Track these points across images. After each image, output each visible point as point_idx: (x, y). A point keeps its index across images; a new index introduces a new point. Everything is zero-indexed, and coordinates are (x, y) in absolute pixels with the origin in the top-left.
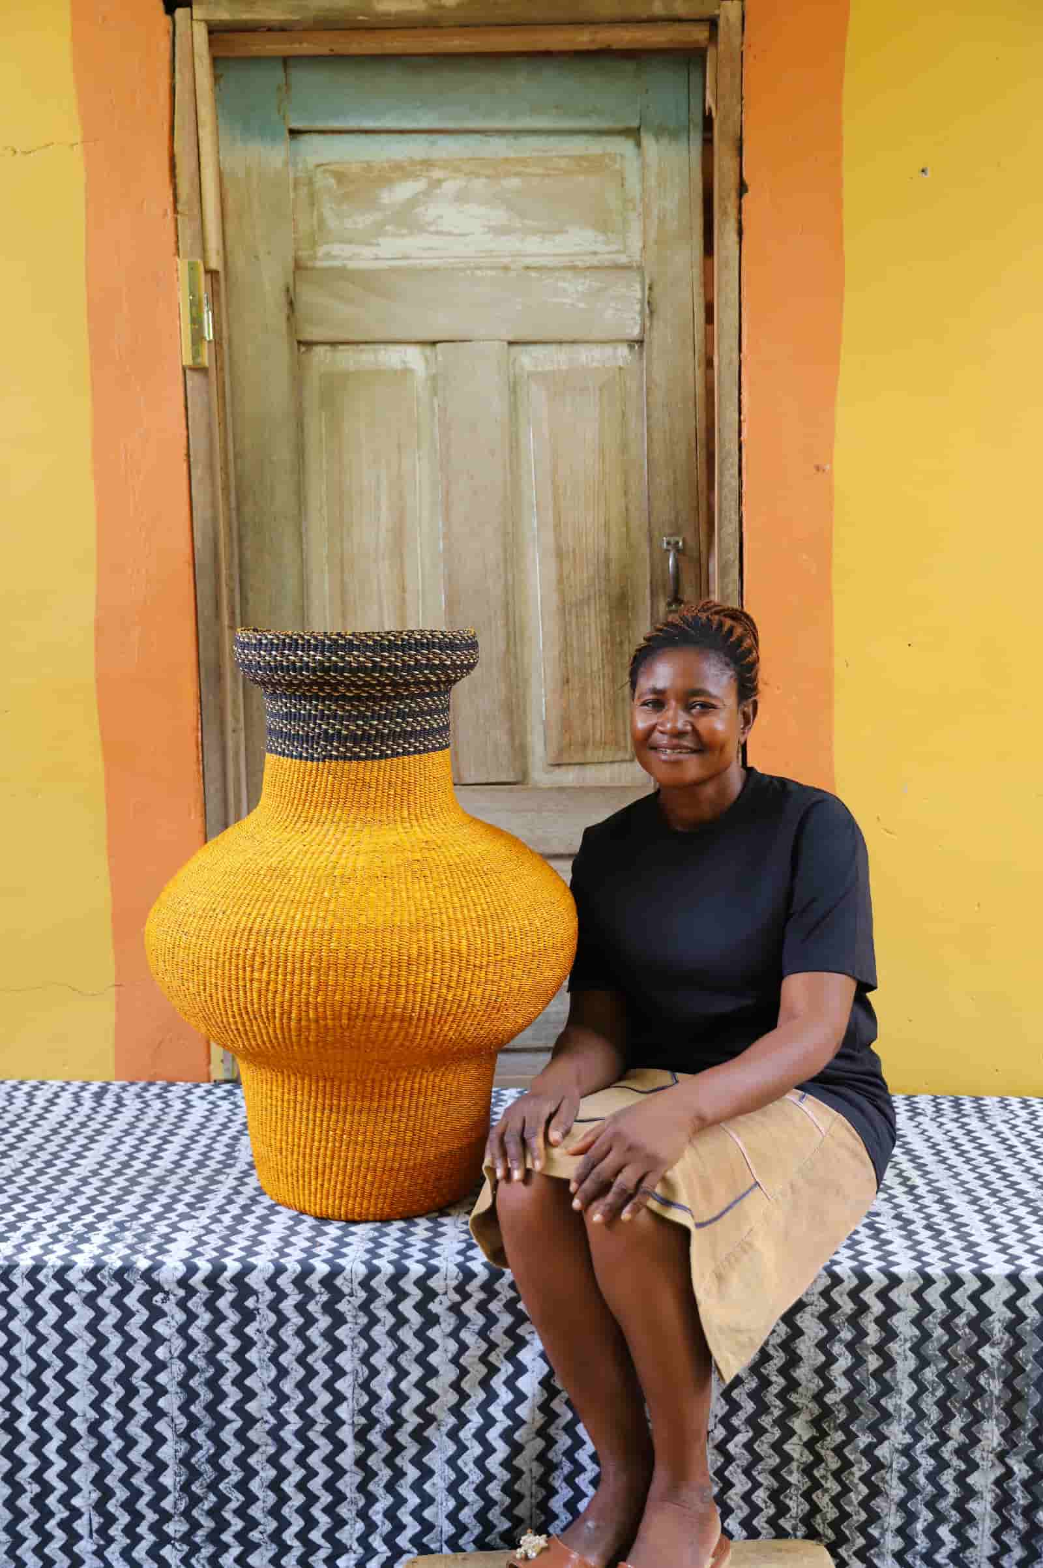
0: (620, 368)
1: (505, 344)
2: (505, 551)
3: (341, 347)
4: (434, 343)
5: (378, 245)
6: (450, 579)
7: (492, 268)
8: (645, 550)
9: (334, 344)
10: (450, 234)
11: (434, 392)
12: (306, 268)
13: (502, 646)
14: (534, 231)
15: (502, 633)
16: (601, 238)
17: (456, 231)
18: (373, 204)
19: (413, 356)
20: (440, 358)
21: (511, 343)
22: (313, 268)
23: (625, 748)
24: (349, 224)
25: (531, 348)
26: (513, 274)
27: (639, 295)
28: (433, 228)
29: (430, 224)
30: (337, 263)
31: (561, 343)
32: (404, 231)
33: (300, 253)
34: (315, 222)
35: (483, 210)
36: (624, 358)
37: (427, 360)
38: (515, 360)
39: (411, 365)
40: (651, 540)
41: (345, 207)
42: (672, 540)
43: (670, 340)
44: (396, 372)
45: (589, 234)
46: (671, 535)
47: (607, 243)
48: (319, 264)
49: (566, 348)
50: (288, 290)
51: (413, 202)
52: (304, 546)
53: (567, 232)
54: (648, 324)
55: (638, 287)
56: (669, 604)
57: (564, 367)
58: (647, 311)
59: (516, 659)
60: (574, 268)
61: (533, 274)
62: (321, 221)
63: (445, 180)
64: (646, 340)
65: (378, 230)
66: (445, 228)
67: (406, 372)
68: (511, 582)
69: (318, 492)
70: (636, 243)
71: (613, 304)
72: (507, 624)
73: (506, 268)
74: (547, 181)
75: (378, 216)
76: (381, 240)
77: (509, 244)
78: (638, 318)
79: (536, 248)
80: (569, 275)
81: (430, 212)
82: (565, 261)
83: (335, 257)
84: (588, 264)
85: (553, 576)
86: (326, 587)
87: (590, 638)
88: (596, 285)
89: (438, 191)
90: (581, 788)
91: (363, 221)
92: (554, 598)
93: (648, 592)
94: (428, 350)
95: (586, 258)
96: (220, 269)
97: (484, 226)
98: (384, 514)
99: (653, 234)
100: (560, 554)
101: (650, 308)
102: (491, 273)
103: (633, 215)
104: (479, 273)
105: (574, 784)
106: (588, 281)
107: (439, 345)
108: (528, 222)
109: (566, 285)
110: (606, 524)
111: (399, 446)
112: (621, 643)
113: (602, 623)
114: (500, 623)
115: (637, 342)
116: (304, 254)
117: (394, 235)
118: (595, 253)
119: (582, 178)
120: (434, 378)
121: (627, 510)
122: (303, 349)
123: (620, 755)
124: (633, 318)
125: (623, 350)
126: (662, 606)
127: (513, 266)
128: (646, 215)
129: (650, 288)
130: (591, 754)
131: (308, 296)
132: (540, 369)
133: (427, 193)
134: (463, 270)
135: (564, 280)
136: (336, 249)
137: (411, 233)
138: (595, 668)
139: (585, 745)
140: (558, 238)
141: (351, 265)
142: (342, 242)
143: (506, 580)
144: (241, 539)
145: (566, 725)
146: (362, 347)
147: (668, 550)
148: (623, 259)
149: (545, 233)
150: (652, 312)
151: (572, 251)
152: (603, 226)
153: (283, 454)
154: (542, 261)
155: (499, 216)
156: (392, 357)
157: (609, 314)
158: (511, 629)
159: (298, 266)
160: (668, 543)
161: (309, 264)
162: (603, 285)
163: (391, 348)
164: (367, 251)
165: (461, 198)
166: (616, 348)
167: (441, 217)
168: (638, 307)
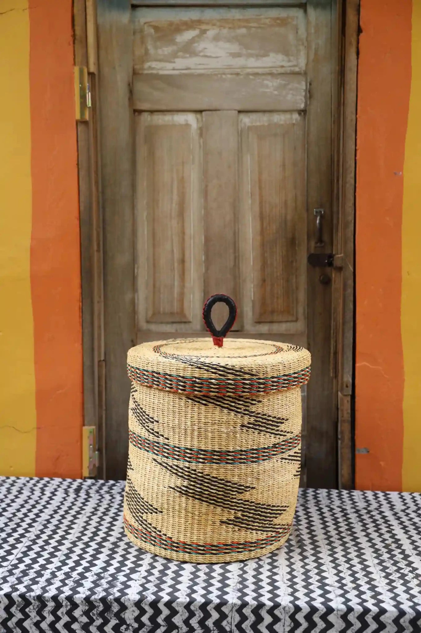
0: (294, 124)
1: (237, 112)
2: (235, 214)
3: (156, 113)
4: (201, 111)
5: (174, 62)
6: (207, 230)
7: (231, 74)
8: (305, 216)
9: (152, 112)
10: (210, 57)
11: (201, 135)
12: (138, 74)
13: (232, 263)
14: (251, 55)
15: (232, 257)
16: (285, 58)
17: (214, 55)
18: (172, 42)
19: (191, 118)
20: (204, 119)
21: (240, 112)
22: (142, 74)
23: (293, 315)
24: (160, 51)
25: (250, 114)
26: (242, 77)
27: (304, 88)
28: (202, 54)
29: (200, 52)
30: (154, 72)
31: (264, 111)
32: (188, 55)
33: (135, 67)
34: (143, 51)
35: (227, 45)
36: (296, 120)
37: (197, 119)
38: (242, 120)
39: (189, 123)
40: (308, 210)
41: (158, 43)
42: (318, 210)
43: (319, 110)
44: (181, 125)
45: (280, 57)
46: (318, 208)
47: (289, 61)
48: (146, 72)
49: (267, 115)
50: (129, 85)
51: (193, 41)
52: (136, 212)
53: (268, 56)
54: (308, 103)
55: (304, 83)
56: (316, 243)
57: (266, 124)
58: (308, 95)
59: (239, 268)
60: (271, 74)
61: (251, 77)
62: (147, 50)
63: (208, 30)
64: (307, 110)
65: (175, 55)
66: (209, 54)
67: (187, 126)
68: (237, 231)
69: (142, 185)
70: (302, 62)
71: (291, 92)
72: (235, 252)
73: (238, 74)
74: (259, 30)
75: (175, 48)
76: (176, 60)
77: (240, 62)
78: (303, 99)
79: (253, 63)
80: (269, 77)
81: (200, 46)
82: (267, 70)
83: (153, 69)
84: (279, 72)
85: (258, 227)
86: (146, 233)
87: (276, 260)
88: (283, 82)
89: (205, 35)
90: (270, 334)
91: (167, 50)
92: (259, 238)
93: (306, 237)
94: (199, 116)
95: (278, 69)
96: (96, 73)
97: (228, 53)
98: (175, 197)
99: (312, 57)
100: (262, 217)
101: (310, 94)
102: (229, 76)
103: (302, 48)
104: (224, 76)
105: (267, 332)
106: (278, 81)
107: (204, 113)
108: (249, 51)
109: (266, 82)
110: (286, 202)
111: (183, 163)
112: (292, 262)
113: (282, 252)
114: (231, 251)
115: (303, 111)
116: (137, 67)
117: (183, 57)
118: (282, 67)
119: (277, 29)
120: (201, 129)
121: (296, 196)
122: (136, 114)
123: (290, 318)
124: (301, 99)
125: (296, 116)
126: (313, 244)
127: (241, 73)
128: (308, 48)
129: (310, 84)
130: (275, 318)
131: (140, 87)
132: (254, 124)
133: (199, 36)
134: (216, 75)
135: (268, 80)
136: (154, 64)
137: (191, 56)
138: (279, 274)
139: (273, 312)
140: (265, 59)
141: (161, 72)
142: (156, 60)
143: (235, 230)
144: (104, 208)
145: (263, 303)
146: (166, 113)
147: (316, 217)
148: (297, 69)
149: (258, 56)
150: (311, 97)
151: (270, 65)
152: (286, 53)
153: (126, 165)
154: (256, 71)
155: (235, 48)
156: (180, 119)
157: (289, 97)
158: (237, 255)
159: (135, 73)
160: (316, 212)
161: (140, 72)
162: (287, 83)
163: (180, 113)
164: (169, 66)
165: (216, 39)
166: (292, 114)
167: (206, 48)
168: (304, 94)
